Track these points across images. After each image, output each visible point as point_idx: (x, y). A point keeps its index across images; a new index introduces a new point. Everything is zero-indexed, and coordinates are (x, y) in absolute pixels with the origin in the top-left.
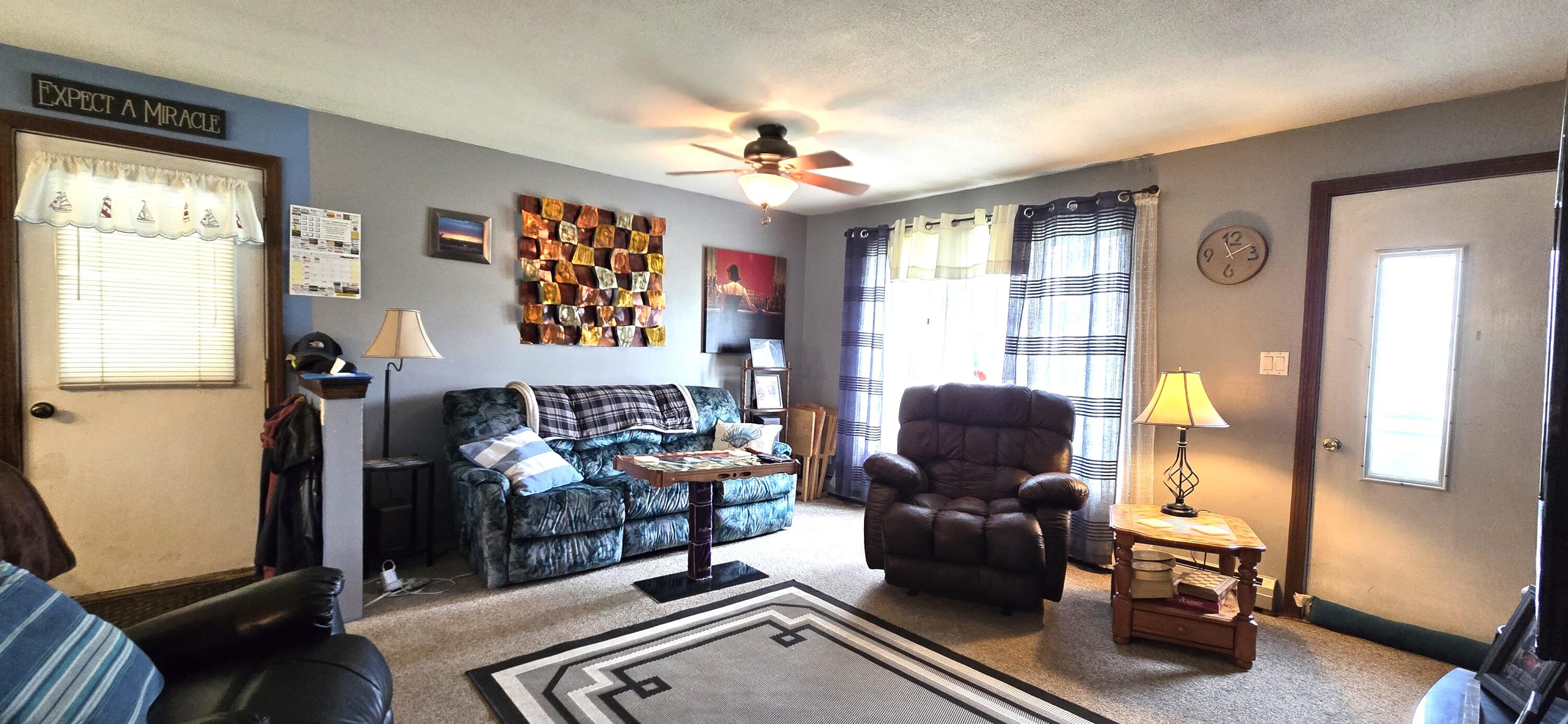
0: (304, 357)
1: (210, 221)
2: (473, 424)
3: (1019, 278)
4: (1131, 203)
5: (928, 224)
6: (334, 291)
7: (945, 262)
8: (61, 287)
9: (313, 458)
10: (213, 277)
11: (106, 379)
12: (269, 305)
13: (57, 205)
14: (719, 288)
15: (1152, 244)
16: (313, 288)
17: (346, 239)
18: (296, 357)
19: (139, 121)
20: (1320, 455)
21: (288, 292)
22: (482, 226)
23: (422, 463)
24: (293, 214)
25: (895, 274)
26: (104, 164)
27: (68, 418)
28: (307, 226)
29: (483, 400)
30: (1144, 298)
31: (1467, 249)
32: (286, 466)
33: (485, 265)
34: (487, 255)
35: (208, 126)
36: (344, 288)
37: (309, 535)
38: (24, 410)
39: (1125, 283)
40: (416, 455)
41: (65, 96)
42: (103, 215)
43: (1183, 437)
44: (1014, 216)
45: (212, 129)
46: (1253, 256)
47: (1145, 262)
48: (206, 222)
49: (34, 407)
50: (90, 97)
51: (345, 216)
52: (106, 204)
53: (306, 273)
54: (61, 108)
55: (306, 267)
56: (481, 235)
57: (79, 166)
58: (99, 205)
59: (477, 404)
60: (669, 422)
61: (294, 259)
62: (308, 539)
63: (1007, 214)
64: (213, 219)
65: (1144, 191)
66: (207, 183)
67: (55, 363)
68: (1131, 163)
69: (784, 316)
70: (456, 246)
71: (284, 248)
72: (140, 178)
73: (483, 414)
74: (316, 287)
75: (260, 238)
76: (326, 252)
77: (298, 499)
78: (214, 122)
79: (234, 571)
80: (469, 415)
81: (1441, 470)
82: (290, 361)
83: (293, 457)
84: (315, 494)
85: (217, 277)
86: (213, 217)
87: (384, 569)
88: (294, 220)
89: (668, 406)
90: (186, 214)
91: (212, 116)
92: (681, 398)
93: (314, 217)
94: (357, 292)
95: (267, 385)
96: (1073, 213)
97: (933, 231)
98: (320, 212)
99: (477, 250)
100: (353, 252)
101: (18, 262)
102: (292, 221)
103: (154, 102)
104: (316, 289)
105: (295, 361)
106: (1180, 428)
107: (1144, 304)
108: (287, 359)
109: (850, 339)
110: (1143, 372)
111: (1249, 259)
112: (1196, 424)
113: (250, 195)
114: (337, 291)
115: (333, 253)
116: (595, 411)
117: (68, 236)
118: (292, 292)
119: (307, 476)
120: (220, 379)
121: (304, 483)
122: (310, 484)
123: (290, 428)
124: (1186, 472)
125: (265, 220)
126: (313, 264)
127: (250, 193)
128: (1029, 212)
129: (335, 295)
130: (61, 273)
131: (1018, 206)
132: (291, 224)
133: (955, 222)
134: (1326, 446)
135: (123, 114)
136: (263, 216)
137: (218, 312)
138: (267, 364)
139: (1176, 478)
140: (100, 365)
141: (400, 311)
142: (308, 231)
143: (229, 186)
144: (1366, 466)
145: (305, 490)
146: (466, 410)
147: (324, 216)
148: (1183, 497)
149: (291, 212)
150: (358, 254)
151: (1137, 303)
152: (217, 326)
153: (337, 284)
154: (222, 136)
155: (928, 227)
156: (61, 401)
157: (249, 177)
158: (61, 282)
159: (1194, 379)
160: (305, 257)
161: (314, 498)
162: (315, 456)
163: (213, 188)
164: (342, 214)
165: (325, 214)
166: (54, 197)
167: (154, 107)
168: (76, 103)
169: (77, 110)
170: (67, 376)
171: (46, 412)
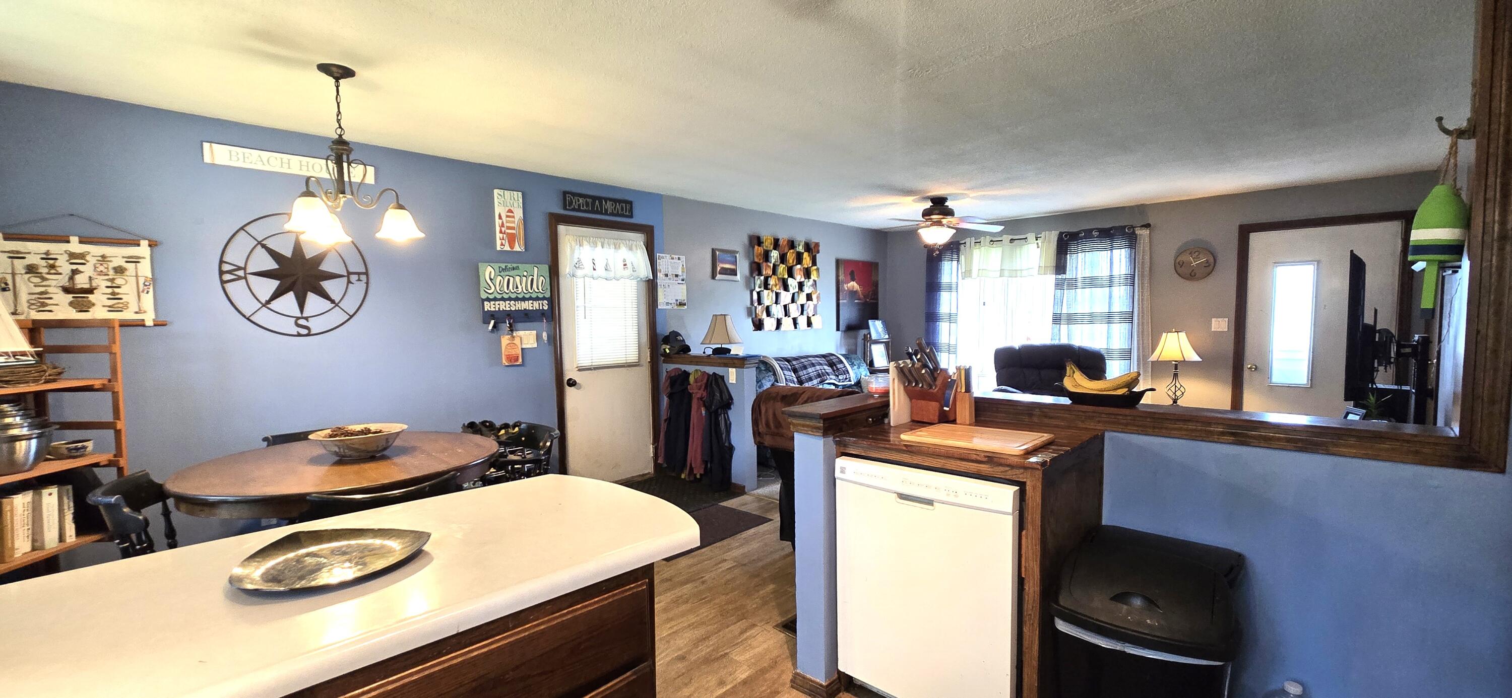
1: (631, 268)
3: (1060, 277)
4: (1134, 233)
5: (991, 241)
7: (1006, 266)
10: (631, 301)
11: (594, 364)
12: (650, 315)
13: (577, 266)
14: (845, 286)
15: (1147, 257)
16: (668, 304)
17: (680, 272)
18: (671, 347)
19: (601, 213)
20: (1246, 374)
21: (657, 308)
22: (735, 257)
24: (658, 258)
25: (968, 273)
26: (593, 239)
27: (579, 386)
28: (664, 266)
30: (1142, 288)
31: (1319, 262)
32: (713, 407)
33: (737, 282)
34: (738, 276)
35: (626, 211)
36: (680, 302)
38: (565, 383)
39: (1131, 280)
41: (575, 202)
42: (593, 269)
43: (1176, 367)
44: (1056, 239)
45: (627, 213)
46: (1207, 265)
47: (1143, 268)
49: (568, 381)
50: (584, 201)
52: (594, 263)
53: (665, 294)
54: (574, 210)
55: (664, 291)
56: (735, 263)
57: (584, 242)
58: (591, 264)
60: (841, 377)
61: (659, 286)
63: (1052, 237)
64: (633, 266)
65: (1142, 226)
66: (629, 245)
67: (574, 355)
68: (1131, 208)
69: (878, 303)
71: (656, 280)
72: (604, 246)
75: (650, 276)
76: (672, 281)
77: (719, 425)
78: (628, 208)
81: (1308, 377)
82: (665, 349)
83: (718, 402)
84: (727, 422)
89: (837, 367)
91: (627, 205)
92: (841, 362)
93: (666, 260)
94: (685, 305)
96: (1097, 237)
97: (994, 245)
98: (668, 256)
99: (734, 273)
100: (682, 280)
101: (560, 299)
102: (659, 263)
103: (606, 199)
106: (1174, 363)
107: (1142, 292)
108: (663, 348)
109: (931, 317)
110: (1143, 332)
111: (1205, 267)
112: (1186, 360)
113: (645, 251)
114: (677, 305)
115: (675, 281)
116: (805, 372)
117: (579, 282)
118: (659, 307)
119: (721, 412)
120: (633, 361)
122: (724, 417)
123: (713, 385)
124: (1179, 386)
126: (667, 289)
127: (643, 249)
128: (1066, 236)
129: (677, 307)
131: (1058, 232)
132: (659, 265)
133: (1012, 240)
134: (1250, 368)
135: (595, 209)
137: (632, 322)
138: (650, 352)
139: (1173, 389)
140: (592, 356)
142: (664, 269)
144: (1270, 378)
145: (721, 419)
147: (670, 259)
148: (1177, 399)
150: (684, 281)
151: (1138, 292)
153: (677, 300)
154: (631, 216)
155: (991, 243)
156: (577, 377)
157: (642, 239)
159: (1183, 335)
160: (664, 285)
161: (727, 424)
164: (677, 257)
165: (670, 257)
166: (576, 261)
167: (606, 203)
168: (579, 205)
169: (579, 210)
170: (579, 362)
171: (572, 383)
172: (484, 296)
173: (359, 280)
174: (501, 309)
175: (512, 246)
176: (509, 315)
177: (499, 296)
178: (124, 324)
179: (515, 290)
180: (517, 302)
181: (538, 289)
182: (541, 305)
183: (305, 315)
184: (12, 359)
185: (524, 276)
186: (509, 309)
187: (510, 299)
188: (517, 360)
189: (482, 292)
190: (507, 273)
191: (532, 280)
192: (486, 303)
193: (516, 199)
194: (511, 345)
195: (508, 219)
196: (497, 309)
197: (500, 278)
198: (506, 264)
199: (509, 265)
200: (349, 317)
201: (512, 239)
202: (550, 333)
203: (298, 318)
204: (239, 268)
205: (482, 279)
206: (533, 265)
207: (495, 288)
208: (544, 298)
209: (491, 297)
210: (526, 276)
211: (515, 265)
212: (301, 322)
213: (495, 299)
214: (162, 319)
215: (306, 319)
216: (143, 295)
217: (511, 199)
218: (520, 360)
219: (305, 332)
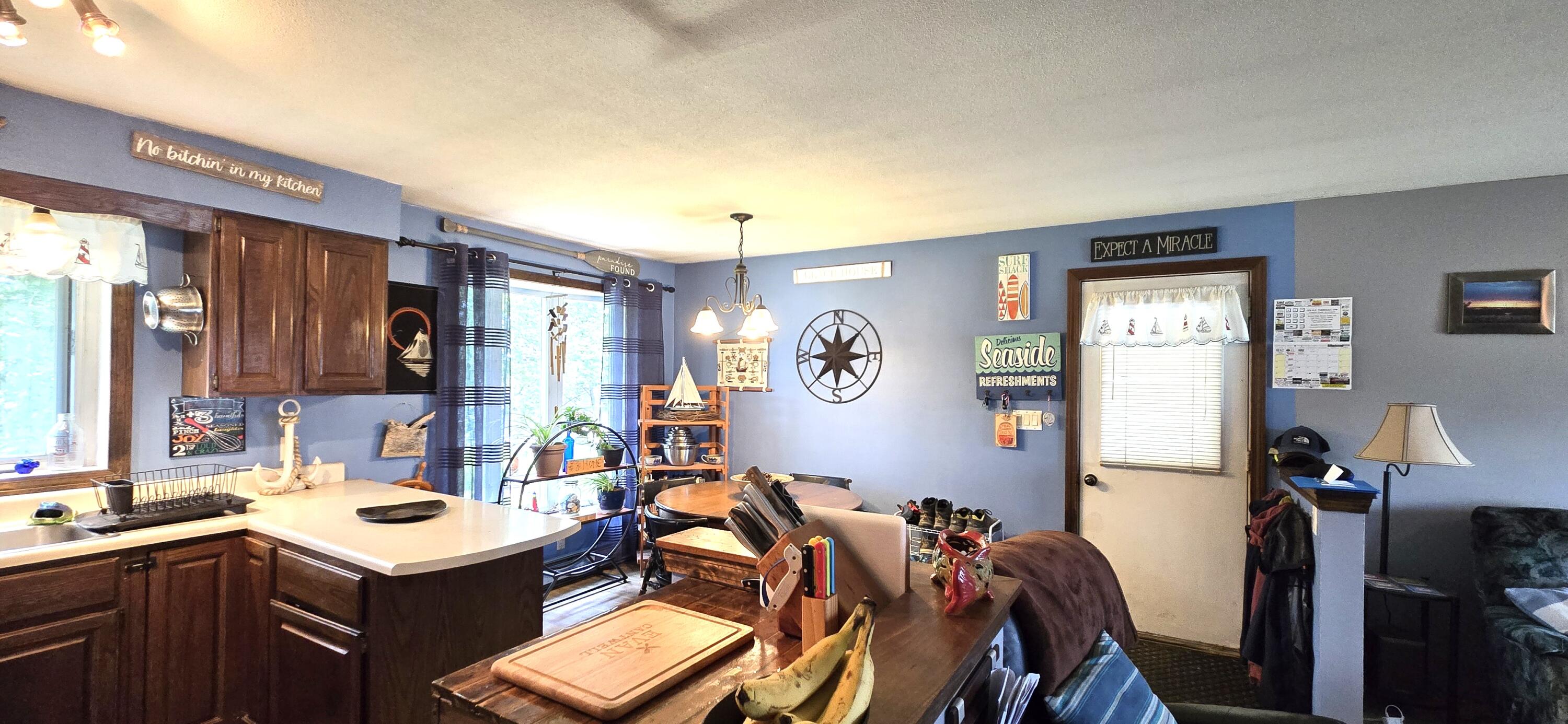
0: (1288, 453)
1: (1203, 327)
2: (1528, 560)
6: (1320, 382)
8: (1103, 390)
9: (1304, 567)
10: (1204, 376)
11: (1128, 461)
12: (1253, 401)
13: (1102, 331)
16: (1297, 381)
17: (1335, 325)
18: (1279, 451)
19: (1154, 255)
21: (1271, 386)
22: (1540, 284)
23: (1439, 594)
24: (1277, 308)
26: (1131, 294)
27: (1104, 487)
28: (1291, 318)
29: (1544, 527)
32: (1274, 568)
33: (1545, 336)
34: (1547, 321)
35: (1203, 244)
36: (1331, 379)
37: (1298, 645)
38: (1081, 479)
40: (1427, 579)
41: (1109, 250)
42: (1129, 333)
45: (1206, 247)
48: (1200, 328)
49: (1086, 477)
50: (1123, 246)
51: (1333, 301)
52: (1131, 324)
53: (1289, 365)
54: (1107, 259)
55: (1289, 359)
56: (1537, 297)
57: (1116, 299)
58: (1128, 327)
59: (1532, 531)
61: (1277, 352)
62: (1296, 650)
64: (1206, 325)
66: (1201, 294)
67: (1098, 445)
70: (1493, 316)
71: (1268, 343)
72: (1153, 300)
73: (1546, 548)
74: (1300, 379)
75: (1246, 337)
76: (1311, 343)
77: (1287, 605)
78: (1208, 239)
79: (1216, 647)
80: (1519, 545)
82: (1273, 455)
83: (1282, 561)
84: (1305, 605)
85: (1208, 376)
86: (1206, 323)
87: (1387, 715)
88: (1278, 314)
90: (1185, 324)
91: (1206, 235)
93: (1299, 308)
94: (1347, 382)
95: (1249, 476)
98: (1305, 302)
99: (1531, 317)
100: (1342, 339)
101: (1080, 373)
102: (1275, 315)
103: (1163, 235)
104: (1300, 381)
105: (1278, 455)
108: (1270, 453)
113: (1237, 297)
114: (1323, 383)
115: (1319, 343)
117: (1108, 353)
118: (1275, 386)
119: (1296, 584)
120: (1209, 467)
121: (1292, 590)
122: (1300, 593)
123: (1278, 529)
125: (1249, 318)
126: (1296, 356)
127: (1237, 294)
129: (1321, 387)
130: (1103, 379)
132: (1275, 319)
135: (1143, 252)
136: (1248, 315)
137: (1208, 407)
138: (1249, 455)
140: (1124, 449)
141: (1409, 407)
142: (1291, 323)
143: (1219, 293)
145: (1293, 596)
146: (1513, 537)
147: (1310, 306)
149: (1275, 306)
150: (1348, 341)
152: (1207, 419)
153: (1323, 375)
154: (1215, 249)
156: (1102, 475)
157: (1237, 280)
158: (1103, 386)
160: (1288, 350)
161: (1304, 608)
162: (1306, 566)
163: (1206, 298)
164: (1330, 300)
165: (1311, 303)
166: (1100, 324)
167: (1164, 240)
168: (1115, 252)
169: (1116, 258)
170: (1103, 455)
171: (1092, 481)
172: (979, 371)
173: (875, 359)
174: (998, 385)
175: (1012, 314)
176: (1006, 392)
177: (996, 371)
178: (746, 390)
179: (1015, 364)
180: (1016, 377)
181: (1045, 363)
182: (1047, 381)
183: (838, 387)
184: (691, 407)
185: (1027, 348)
186: (1007, 385)
187: (1008, 374)
188: (1011, 442)
189: (978, 367)
190: (1007, 345)
191: (1037, 352)
192: (981, 378)
193: (1021, 262)
194: (1005, 425)
195: (1010, 286)
196: (993, 385)
197: (997, 351)
198: (1005, 336)
199: (1009, 337)
200: (866, 389)
201: (1013, 308)
202: (1061, 414)
203: (835, 390)
204: (806, 354)
205: (977, 354)
206: (1039, 334)
207: (992, 362)
208: (1051, 373)
209: (987, 372)
210: (1028, 348)
211: (1015, 336)
212: (837, 392)
213: (991, 374)
214: (770, 387)
215: (840, 390)
216: (764, 372)
217: (1015, 264)
218: (1015, 443)
219: (837, 400)
